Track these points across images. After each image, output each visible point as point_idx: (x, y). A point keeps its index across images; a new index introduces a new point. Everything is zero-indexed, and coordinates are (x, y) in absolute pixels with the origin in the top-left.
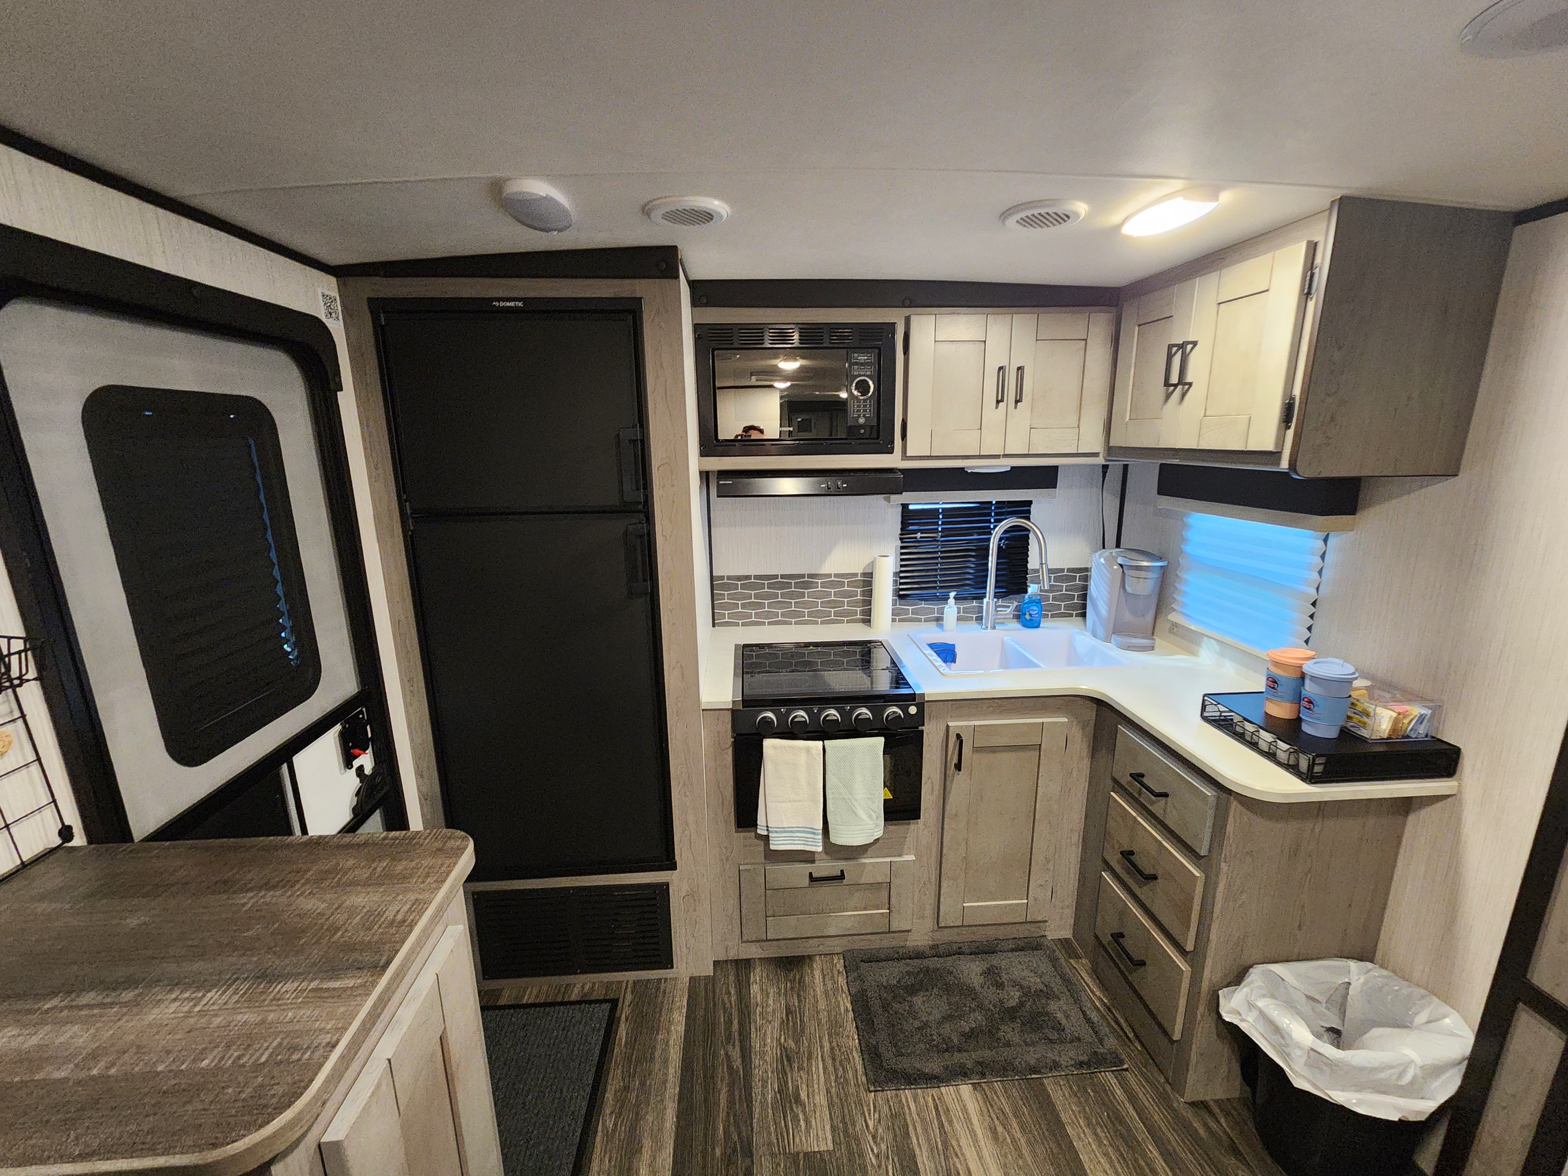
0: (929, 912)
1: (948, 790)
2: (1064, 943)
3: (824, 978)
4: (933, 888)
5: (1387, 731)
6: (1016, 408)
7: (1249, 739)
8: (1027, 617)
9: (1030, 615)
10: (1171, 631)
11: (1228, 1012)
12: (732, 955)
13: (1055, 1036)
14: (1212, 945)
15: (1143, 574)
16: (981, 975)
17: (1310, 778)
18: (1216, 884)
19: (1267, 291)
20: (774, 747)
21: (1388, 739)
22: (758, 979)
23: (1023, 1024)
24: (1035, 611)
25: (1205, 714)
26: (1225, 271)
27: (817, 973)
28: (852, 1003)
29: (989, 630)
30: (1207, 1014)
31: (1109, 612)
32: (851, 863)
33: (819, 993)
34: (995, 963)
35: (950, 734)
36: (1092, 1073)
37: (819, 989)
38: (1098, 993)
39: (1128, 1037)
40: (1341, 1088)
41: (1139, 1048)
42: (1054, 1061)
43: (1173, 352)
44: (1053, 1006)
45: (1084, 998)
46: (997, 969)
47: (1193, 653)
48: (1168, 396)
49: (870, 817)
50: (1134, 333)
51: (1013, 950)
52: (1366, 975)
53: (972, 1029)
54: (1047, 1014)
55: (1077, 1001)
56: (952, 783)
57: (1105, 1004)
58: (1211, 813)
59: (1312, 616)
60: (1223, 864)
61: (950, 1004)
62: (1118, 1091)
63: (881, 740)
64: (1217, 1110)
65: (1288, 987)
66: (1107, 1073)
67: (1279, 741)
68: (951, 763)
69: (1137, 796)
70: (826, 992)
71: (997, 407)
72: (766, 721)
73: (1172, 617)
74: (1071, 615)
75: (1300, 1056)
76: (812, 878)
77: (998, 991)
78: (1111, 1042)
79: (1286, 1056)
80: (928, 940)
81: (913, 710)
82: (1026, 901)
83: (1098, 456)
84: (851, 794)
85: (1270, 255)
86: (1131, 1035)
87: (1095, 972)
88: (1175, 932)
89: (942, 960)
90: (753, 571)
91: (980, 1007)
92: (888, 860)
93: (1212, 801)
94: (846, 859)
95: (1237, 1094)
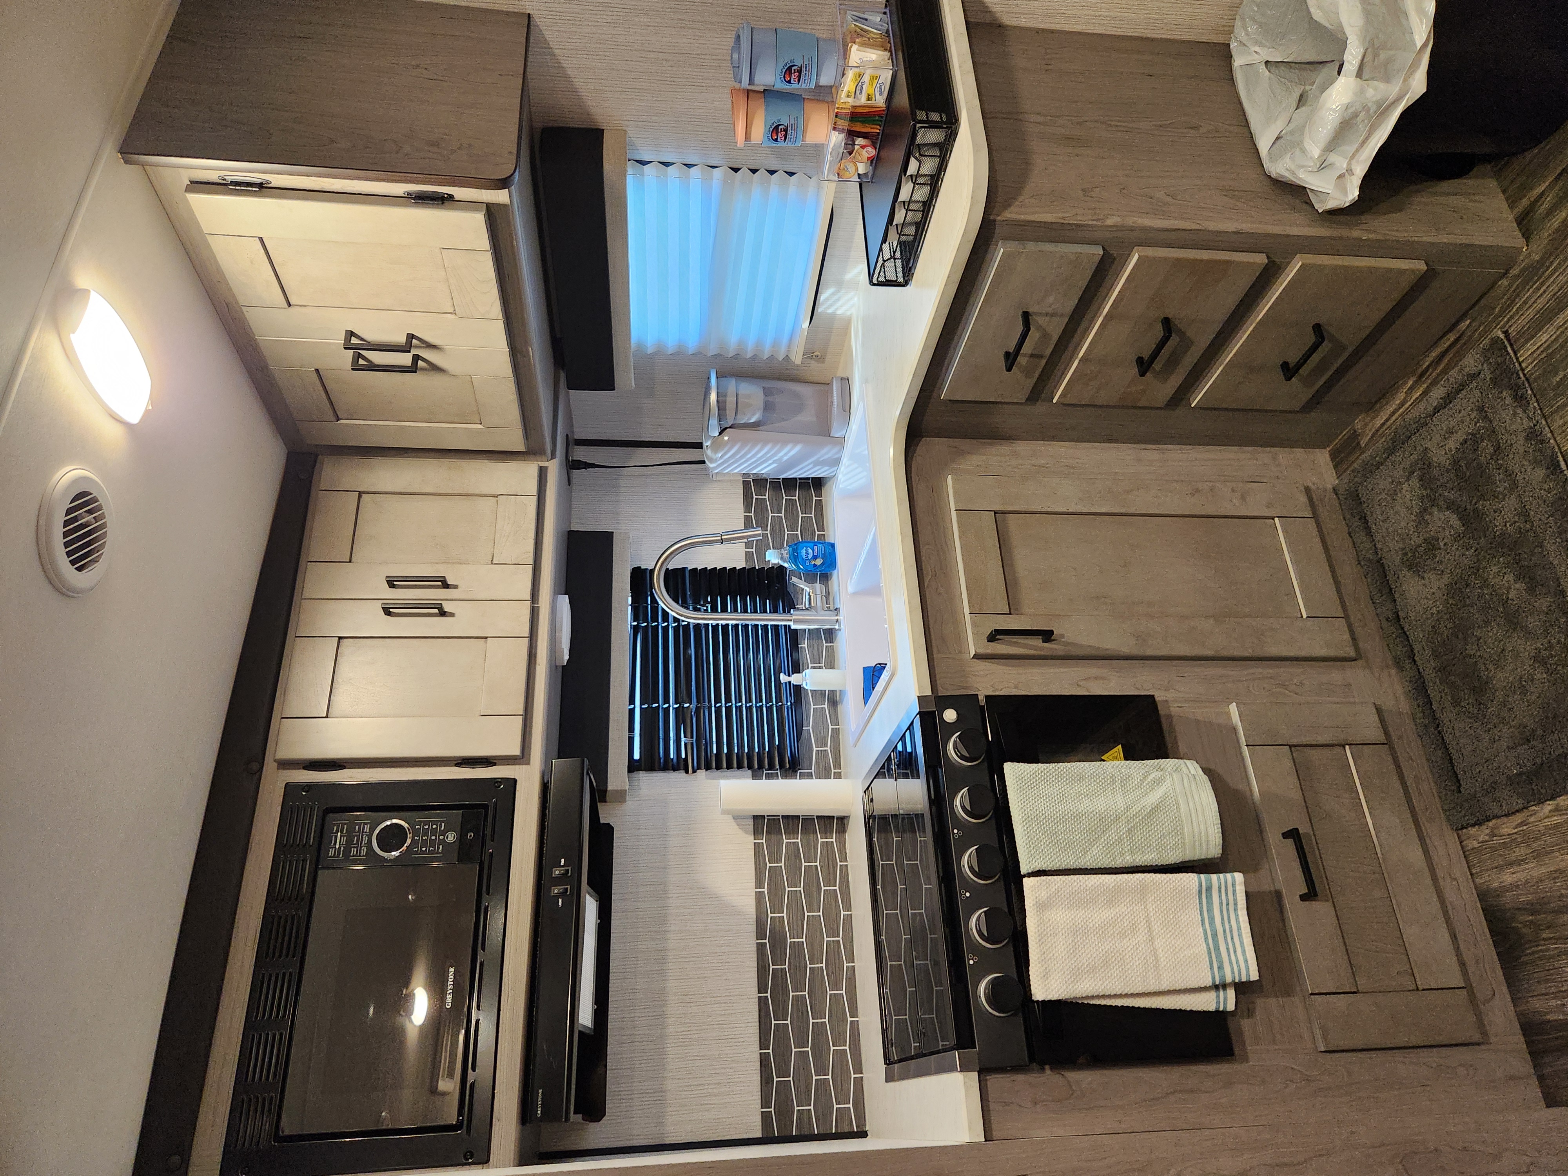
0: (1336, 675)
1: (1094, 652)
2: (1339, 459)
3: (1511, 864)
4: (1284, 671)
5: (880, 52)
6: (456, 587)
7: (920, 215)
8: (819, 562)
9: (815, 557)
10: (821, 359)
11: (1345, 192)
12: (1522, 1065)
13: (1487, 448)
14: (1246, 227)
15: (731, 400)
16: (1423, 578)
17: (951, 125)
18: (1144, 229)
19: (261, 239)
20: (1046, 976)
21: (890, 51)
22: (1554, 1003)
23: (1482, 497)
24: (807, 552)
25: (901, 280)
26: (242, 300)
27: (1508, 878)
28: (1541, 802)
29: (840, 618)
30: (1364, 227)
31: (796, 443)
32: (1265, 817)
33: (1543, 870)
34: (1397, 561)
35: (989, 651)
36: (1527, 379)
37: (1533, 871)
38: (1401, 396)
39: (1457, 340)
40: (1407, 35)
41: (1468, 322)
42: (1528, 439)
43: (365, 363)
44: (1440, 457)
45: (1415, 413)
46: (1406, 554)
47: (846, 324)
48: (434, 368)
49: (1158, 782)
50: (347, 425)
51: (1369, 533)
52: (1248, 45)
53: (1518, 578)
54: (1455, 462)
55: (1422, 424)
56: (1081, 646)
57: (1416, 382)
58: (1031, 246)
59: (754, 171)
60: (1109, 222)
61: (1487, 623)
62: (1545, 337)
63: (1010, 769)
64: (1525, 202)
65: (1289, 129)
66: (1521, 359)
67: (908, 173)
68: (1042, 649)
69: (1044, 361)
70: (1538, 855)
71: (452, 615)
72: (995, 994)
73: (797, 358)
74: (819, 504)
75: (1375, 89)
76: (1310, 895)
77: (1442, 544)
78: (1471, 361)
79: (1383, 111)
80: (1390, 675)
81: (950, 715)
82: (1276, 519)
83: (546, 468)
84: (1118, 818)
85: (213, 241)
86: (1452, 337)
87: (1372, 405)
88: (1244, 283)
89: (1417, 648)
90: (753, 1051)
91: (1476, 570)
92: (1245, 750)
93: (1012, 246)
94: (1261, 831)
95: (1492, 183)
